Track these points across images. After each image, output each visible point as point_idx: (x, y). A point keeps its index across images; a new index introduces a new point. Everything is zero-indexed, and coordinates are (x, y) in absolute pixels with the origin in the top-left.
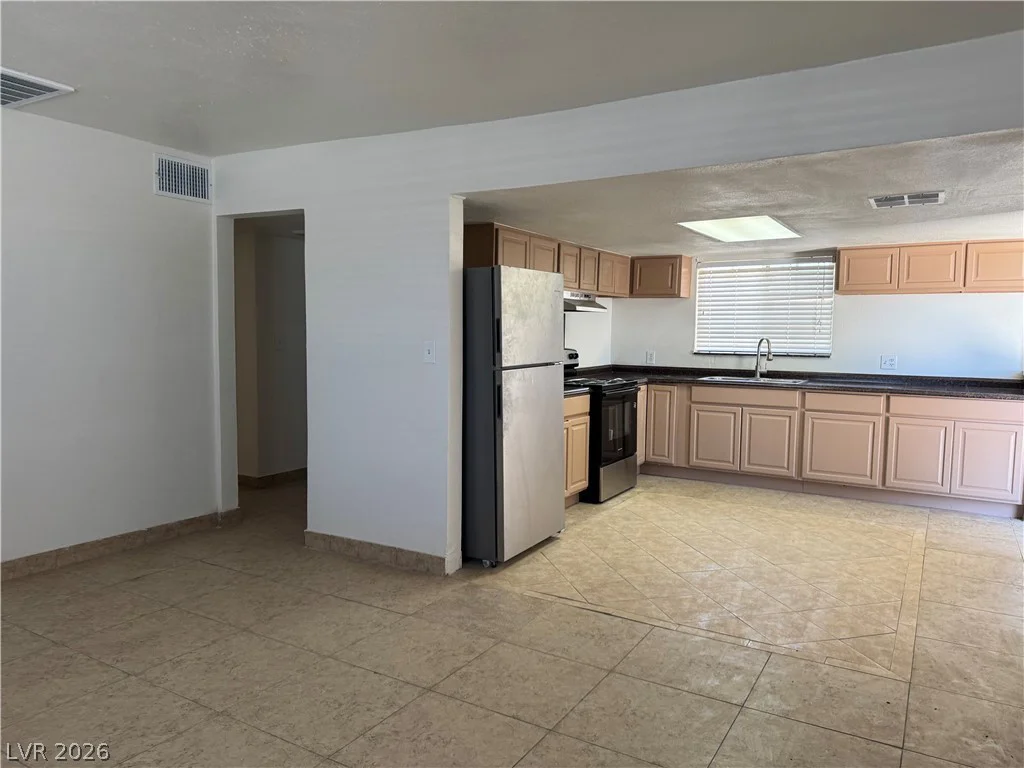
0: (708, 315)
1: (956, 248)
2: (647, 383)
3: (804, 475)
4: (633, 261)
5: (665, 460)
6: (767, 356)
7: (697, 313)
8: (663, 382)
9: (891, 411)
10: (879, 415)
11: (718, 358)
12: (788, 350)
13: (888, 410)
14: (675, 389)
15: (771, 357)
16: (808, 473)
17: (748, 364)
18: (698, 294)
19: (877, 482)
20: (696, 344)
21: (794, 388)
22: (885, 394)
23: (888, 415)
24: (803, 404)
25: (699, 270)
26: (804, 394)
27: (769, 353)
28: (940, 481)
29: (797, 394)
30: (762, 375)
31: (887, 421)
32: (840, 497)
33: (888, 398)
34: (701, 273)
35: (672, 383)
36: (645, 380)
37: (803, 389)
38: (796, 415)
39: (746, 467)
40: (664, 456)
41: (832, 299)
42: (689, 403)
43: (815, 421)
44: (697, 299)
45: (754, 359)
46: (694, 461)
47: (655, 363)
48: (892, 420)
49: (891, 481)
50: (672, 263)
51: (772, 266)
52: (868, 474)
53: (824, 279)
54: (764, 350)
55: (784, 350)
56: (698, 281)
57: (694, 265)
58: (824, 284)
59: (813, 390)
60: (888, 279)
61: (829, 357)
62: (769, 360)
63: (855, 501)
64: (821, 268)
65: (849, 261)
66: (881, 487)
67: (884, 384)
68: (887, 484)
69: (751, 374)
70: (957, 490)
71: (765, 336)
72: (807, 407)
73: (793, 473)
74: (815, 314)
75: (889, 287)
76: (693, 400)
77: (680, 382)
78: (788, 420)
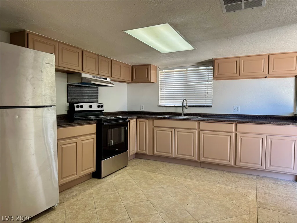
0: (164, 90)
1: (264, 57)
2: (136, 118)
3: (200, 160)
4: (132, 67)
5: (144, 152)
6: (186, 107)
7: (159, 89)
8: (143, 118)
9: (238, 130)
10: (232, 132)
11: (168, 108)
12: (195, 104)
13: (236, 130)
14: (147, 121)
15: (187, 107)
16: (202, 159)
17: (179, 110)
18: (159, 81)
19: (232, 163)
20: (159, 102)
21: (195, 120)
22: (235, 123)
23: (236, 132)
24: (199, 128)
25: (160, 72)
26: (199, 123)
27: (186, 105)
28: (260, 163)
29: (197, 123)
30: (185, 115)
31: (236, 135)
32: (217, 170)
33: (236, 125)
34: (161, 73)
35: (146, 118)
36: (136, 117)
37: (199, 121)
38: (196, 132)
39: (177, 155)
40: (144, 150)
41: (212, 82)
42: (153, 127)
43: (205, 135)
44: (159, 83)
45: (181, 108)
46: (156, 153)
47: (144, 110)
48: (238, 135)
49: (239, 163)
50: (147, 68)
51: (188, 69)
52: (228, 159)
53: (209, 74)
54: (185, 104)
55: (193, 104)
56: (160, 76)
57: (158, 69)
58: (209, 76)
59: (203, 121)
60: (235, 72)
61: (211, 107)
62: (186, 108)
63: (222, 172)
64: (208, 69)
65: (218, 64)
66: (234, 166)
67: (234, 118)
68: (237, 164)
69: (180, 114)
70: (268, 167)
71: (185, 98)
72: (201, 129)
73: (196, 159)
74: (206, 89)
75: (236, 75)
76: (155, 125)
77: (149, 118)
78: (193, 134)
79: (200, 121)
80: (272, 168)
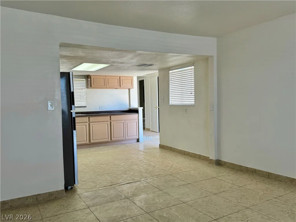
1: (118, 77)
9: (111, 120)
10: (108, 121)
13: (110, 120)
16: (92, 141)
21: (86, 116)
24: (89, 121)
28: (123, 136)
29: (87, 118)
31: (111, 122)
32: (100, 146)
33: (110, 117)
38: (87, 124)
41: (85, 90)
43: (93, 125)
48: (112, 122)
49: (113, 139)
52: (107, 138)
58: (83, 85)
60: (104, 85)
65: (94, 79)
66: (110, 141)
72: (90, 121)
73: (88, 142)
74: (81, 94)
75: (104, 87)
78: (85, 126)
79: (89, 117)
80: (128, 138)
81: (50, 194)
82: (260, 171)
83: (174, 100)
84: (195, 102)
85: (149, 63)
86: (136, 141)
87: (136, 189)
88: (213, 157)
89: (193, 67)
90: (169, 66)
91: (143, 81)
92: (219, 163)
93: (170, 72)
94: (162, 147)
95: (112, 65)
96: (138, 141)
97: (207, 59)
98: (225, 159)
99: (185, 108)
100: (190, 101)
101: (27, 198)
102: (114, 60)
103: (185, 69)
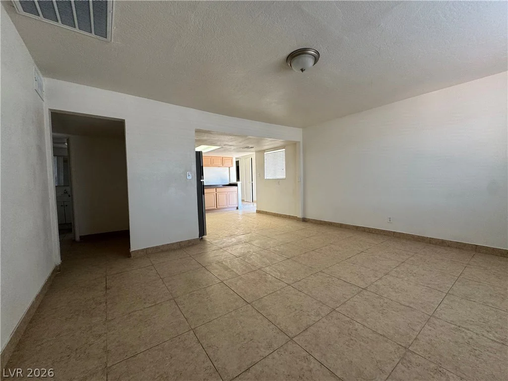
9: (217, 192)
31: (216, 194)
33: (216, 189)
66: (216, 209)
80: (230, 206)
81: (189, 241)
82: (335, 223)
83: (268, 176)
84: (286, 176)
85: (250, 146)
86: (236, 208)
87: (250, 237)
88: (300, 216)
89: (284, 150)
90: (264, 149)
91: (238, 161)
92: (304, 220)
93: (265, 153)
94: (258, 212)
95: (222, 147)
96: (237, 208)
97: (295, 144)
98: (309, 217)
99: (278, 181)
100: (282, 175)
101: (173, 244)
102: (227, 143)
103: (277, 151)
